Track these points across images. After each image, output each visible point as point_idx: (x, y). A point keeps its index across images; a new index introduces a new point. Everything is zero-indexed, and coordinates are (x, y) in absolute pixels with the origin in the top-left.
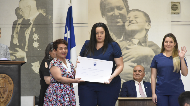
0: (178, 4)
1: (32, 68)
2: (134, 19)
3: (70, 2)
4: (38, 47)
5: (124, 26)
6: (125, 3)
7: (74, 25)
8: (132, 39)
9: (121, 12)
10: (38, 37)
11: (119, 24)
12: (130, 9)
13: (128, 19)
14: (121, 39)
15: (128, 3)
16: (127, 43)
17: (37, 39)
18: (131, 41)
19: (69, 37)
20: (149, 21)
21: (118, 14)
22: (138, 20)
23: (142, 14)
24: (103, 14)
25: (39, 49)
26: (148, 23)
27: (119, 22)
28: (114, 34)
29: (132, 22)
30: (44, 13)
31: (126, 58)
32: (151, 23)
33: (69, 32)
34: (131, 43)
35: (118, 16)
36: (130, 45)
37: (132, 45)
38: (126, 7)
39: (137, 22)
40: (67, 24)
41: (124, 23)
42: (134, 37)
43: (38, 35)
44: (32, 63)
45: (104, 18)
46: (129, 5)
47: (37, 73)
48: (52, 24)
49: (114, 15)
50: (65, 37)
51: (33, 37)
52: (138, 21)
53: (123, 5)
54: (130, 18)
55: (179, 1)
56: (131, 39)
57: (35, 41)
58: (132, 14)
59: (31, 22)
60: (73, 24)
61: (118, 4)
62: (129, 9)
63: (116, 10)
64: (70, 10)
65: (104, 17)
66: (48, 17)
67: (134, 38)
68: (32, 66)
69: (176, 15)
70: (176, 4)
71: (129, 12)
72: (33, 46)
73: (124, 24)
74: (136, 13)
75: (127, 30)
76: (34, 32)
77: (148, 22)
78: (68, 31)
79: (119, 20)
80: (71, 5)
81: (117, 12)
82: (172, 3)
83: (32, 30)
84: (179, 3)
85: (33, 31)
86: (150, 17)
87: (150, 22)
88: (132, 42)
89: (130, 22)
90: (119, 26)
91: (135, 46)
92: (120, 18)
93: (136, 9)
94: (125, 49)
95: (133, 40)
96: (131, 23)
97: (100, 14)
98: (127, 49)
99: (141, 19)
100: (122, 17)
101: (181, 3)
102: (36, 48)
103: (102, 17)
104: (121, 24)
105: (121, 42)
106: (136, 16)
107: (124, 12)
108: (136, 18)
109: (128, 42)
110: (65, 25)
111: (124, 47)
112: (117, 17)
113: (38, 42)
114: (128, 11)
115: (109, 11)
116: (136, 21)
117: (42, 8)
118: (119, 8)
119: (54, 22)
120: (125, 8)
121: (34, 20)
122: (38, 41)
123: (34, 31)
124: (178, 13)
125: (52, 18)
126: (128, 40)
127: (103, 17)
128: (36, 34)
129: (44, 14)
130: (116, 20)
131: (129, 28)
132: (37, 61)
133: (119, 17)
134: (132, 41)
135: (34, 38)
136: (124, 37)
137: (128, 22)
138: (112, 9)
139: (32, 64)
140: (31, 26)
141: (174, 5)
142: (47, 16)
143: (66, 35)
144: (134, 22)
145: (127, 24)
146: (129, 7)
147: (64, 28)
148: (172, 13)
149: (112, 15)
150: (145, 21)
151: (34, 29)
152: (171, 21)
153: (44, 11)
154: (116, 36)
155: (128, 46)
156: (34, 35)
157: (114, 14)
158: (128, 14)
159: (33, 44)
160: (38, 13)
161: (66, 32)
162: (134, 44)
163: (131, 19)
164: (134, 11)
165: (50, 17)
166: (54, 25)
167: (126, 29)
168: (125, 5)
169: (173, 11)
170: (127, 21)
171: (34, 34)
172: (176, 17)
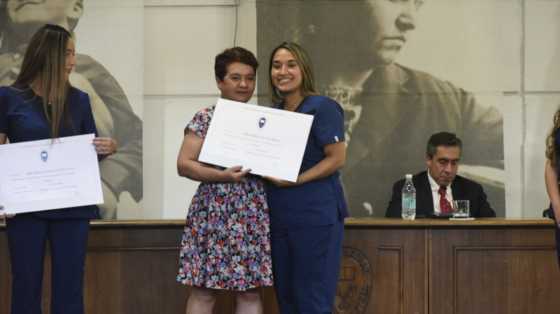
5: (3, 9)
26: (75, 2)
73: (5, 4)
75: (14, 21)
96: (24, 2)
98: (14, 77)
131: (21, 14)
145: (13, 2)
167: (11, 19)
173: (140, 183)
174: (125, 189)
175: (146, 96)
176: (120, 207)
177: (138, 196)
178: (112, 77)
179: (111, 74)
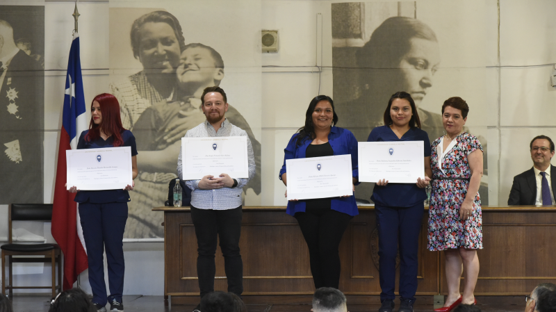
0: (274, 34)
1: (6, 151)
2: (193, 62)
3: (76, 30)
4: (16, 113)
5: (174, 74)
6: (177, 32)
7: (83, 72)
8: (190, 99)
9: (170, 48)
10: (17, 95)
11: (165, 71)
12: (187, 43)
13: (182, 61)
14: (170, 99)
15: (182, 31)
16: (181, 106)
17: (16, 99)
18: (187, 102)
19: (73, 95)
20: (220, 65)
21: (165, 52)
22: (200, 63)
23: (207, 53)
24: (137, 53)
25: (18, 117)
26: (218, 69)
27: (165, 68)
28: (157, 89)
29: (191, 67)
30: (28, 49)
31: (178, 133)
32: (225, 70)
33: (73, 86)
34: (187, 105)
35: (164, 56)
36: (185, 110)
37: (189, 109)
38: (178, 39)
39: (199, 68)
40: (69, 71)
41: (175, 68)
42: (193, 94)
43: (16, 90)
44: (7, 142)
45: (139, 61)
46: (183, 35)
47: (15, 162)
48: (43, 70)
49: (156, 54)
50: (65, 95)
51: (6, 94)
52: (200, 66)
53: (174, 36)
54: (185, 59)
55: (275, 29)
56: (188, 99)
57: (12, 102)
58: (189, 53)
59: (4, 66)
60: (80, 70)
61: (164, 34)
62: (184, 43)
63: (160, 45)
64: (76, 45)
65: (138, 57)
66: (36, 57)
67: (194, 97)
68: (7, 148)
69: (270, 54)
70: (270, 33)
71: (185, 49)
72: (8, 112)
73: (175, 71)
74: (198, 50)
75: (181, 81)
76: (10, 85)
77: (220, 67)
78: (72, 83)
79: (165, 63)
80: (76, 36)
81: (161, 49)
82: (262, 31)
83: (5, 81)
84: (276, 32)
85: (8, 84)
86: (223, 59)
87: (223, 67)
88: (190, 105)
89: (186, 66)
90: (165, 74)
91: (195, 111)
92: (167, 60)
93: (197, 42)
94: (176, 118)
95: (192, 100)
96: (187, 69)
97: (132, 53)
98: (181, 116)
99: (207, 61)
100: (172, 57)
101: (280, 32)
102: (12, 114)
103: (134, 58)
104: (169, 70)
105: (169, 104)
106: (198, 57)
107: (174, 48)
108: (197, 59)
109: (182, 103)
110: (65, 73)
111: (175, 113)
112: (161, 58)
113: (16, 104)
114: (183, 47)
115: (148, 47)
116: (196, 64)
117: (24, 42)
118: (166, 41)
119: (46, 67)
120: (176, 40)
121: (9, 62)
122: (17, 101)
123: (10, 83)
124: (275, 51)
125: (42, 60)
126: (182, 100)
127: (136, 58)
128: (12, 88)
129: (28, 53)
130: (160, 63)
131: (185, 77)
132: (14, 140)
133: (167, 57)
134: (189, 102)
135: (9, 97)
136: (174, 95)
137: (183, 66)
138: (153, 43)
139: (6, 145)
140: (4, 74)
141: (268, 35)
142: (33, 56)
143: (67, 92)
144: (193, 67)
145: (180, 70)
146: (183, 39)
147: (65, 78)
148: (264, 51)
149: (153, 53)
150: (213, 65)
151: (9, 79)
152: (261, 65)
153: (27, 46)
154: (160, 94)
155: (182, 112)
156: (10, 91)
157: (156, 51)
158: (182, 51)
159: (8, 107)
160: (16, 51)
161: (67, 86)
162: (194, 108)
163: (187, 62)
164: (194, 47)
165: (39, 57)
166: (46, 73)
167: (179, 80)
168: (176, 35)
169: (266, 48)
170: (181, 64)
171: (8, 90)
172: (270, 59)
173: (259, 183)
174: (250, 187)
175: (263, 129)
176: (246, 197)
177: (258, 191)
178: (242, 116)
179: (241, 114)
